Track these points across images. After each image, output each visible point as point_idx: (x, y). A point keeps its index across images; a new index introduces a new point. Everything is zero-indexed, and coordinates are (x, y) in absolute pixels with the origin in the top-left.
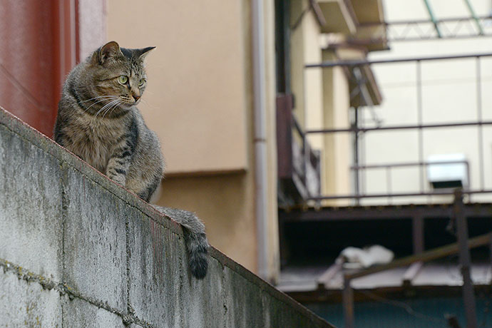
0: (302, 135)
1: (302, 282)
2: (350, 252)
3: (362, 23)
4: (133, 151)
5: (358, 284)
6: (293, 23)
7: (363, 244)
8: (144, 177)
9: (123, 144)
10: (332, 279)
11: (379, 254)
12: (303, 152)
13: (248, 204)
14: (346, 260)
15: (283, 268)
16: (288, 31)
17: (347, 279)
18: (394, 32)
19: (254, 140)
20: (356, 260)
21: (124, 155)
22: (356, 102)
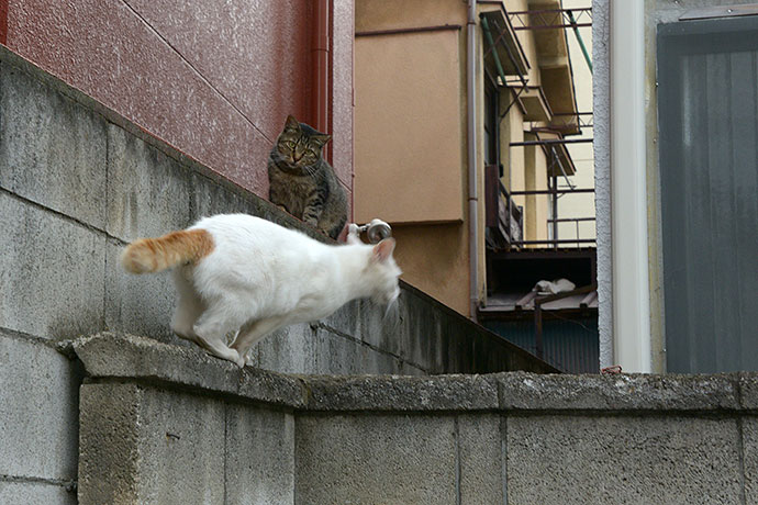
0: (507, 197)
1: (503, 305)
2: (542, 284)
3: (555, 114)
4: (324, 201)
5: (545, 307)
6: (502, 114)
7: (553, 278)
8: (332, 221)
9: (316, 197)
10: (527, 303)
11: (564, 285)
12: (507, 208)
13: (464, 246)
14: (540, 289)
15: (489, 295)
16: (498, 119)
17: (537, 304)
18: (584, 120)
19: (469, 198)
20: (548, 289)
21: (316, 205)
22: (553, 172)
